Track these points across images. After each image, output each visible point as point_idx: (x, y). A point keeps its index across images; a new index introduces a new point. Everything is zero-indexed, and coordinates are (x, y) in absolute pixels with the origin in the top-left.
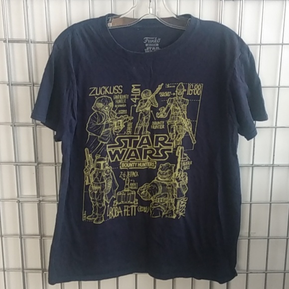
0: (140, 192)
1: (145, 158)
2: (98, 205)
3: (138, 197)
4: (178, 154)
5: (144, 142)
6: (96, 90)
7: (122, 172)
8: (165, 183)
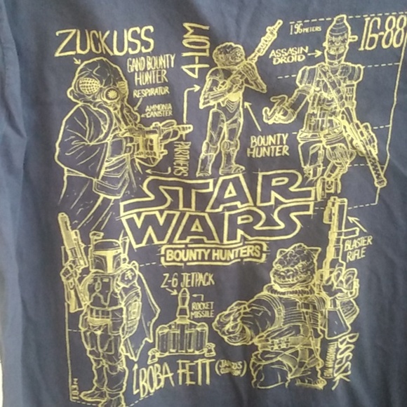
0: (222, 324)
1: (232, 236)
2: (107, 366)
3: (214, 337)
4: (330, 218)
5: (227, 196)
6: (75, 35)
7: (167, 275)
8: (292, 297)
